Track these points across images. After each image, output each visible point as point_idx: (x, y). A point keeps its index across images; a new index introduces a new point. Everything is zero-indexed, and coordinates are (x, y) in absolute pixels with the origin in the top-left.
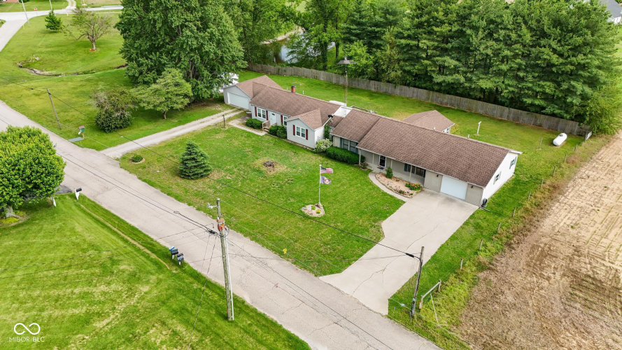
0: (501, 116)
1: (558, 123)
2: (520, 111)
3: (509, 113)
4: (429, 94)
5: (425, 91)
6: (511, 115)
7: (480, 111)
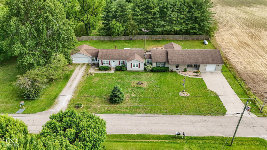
0: (180, 39)
1: (199, 37)
2: (186, 36)
3: (183, 37)
4: (150, 36)
5: (148, 35)
6: (183, 38)
7: (172, 39)
